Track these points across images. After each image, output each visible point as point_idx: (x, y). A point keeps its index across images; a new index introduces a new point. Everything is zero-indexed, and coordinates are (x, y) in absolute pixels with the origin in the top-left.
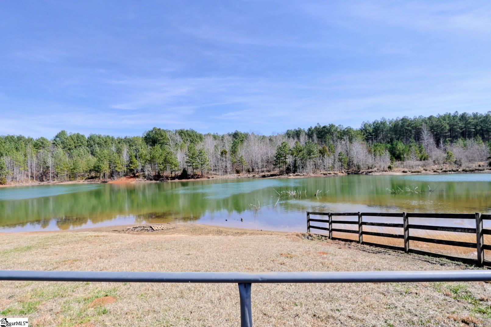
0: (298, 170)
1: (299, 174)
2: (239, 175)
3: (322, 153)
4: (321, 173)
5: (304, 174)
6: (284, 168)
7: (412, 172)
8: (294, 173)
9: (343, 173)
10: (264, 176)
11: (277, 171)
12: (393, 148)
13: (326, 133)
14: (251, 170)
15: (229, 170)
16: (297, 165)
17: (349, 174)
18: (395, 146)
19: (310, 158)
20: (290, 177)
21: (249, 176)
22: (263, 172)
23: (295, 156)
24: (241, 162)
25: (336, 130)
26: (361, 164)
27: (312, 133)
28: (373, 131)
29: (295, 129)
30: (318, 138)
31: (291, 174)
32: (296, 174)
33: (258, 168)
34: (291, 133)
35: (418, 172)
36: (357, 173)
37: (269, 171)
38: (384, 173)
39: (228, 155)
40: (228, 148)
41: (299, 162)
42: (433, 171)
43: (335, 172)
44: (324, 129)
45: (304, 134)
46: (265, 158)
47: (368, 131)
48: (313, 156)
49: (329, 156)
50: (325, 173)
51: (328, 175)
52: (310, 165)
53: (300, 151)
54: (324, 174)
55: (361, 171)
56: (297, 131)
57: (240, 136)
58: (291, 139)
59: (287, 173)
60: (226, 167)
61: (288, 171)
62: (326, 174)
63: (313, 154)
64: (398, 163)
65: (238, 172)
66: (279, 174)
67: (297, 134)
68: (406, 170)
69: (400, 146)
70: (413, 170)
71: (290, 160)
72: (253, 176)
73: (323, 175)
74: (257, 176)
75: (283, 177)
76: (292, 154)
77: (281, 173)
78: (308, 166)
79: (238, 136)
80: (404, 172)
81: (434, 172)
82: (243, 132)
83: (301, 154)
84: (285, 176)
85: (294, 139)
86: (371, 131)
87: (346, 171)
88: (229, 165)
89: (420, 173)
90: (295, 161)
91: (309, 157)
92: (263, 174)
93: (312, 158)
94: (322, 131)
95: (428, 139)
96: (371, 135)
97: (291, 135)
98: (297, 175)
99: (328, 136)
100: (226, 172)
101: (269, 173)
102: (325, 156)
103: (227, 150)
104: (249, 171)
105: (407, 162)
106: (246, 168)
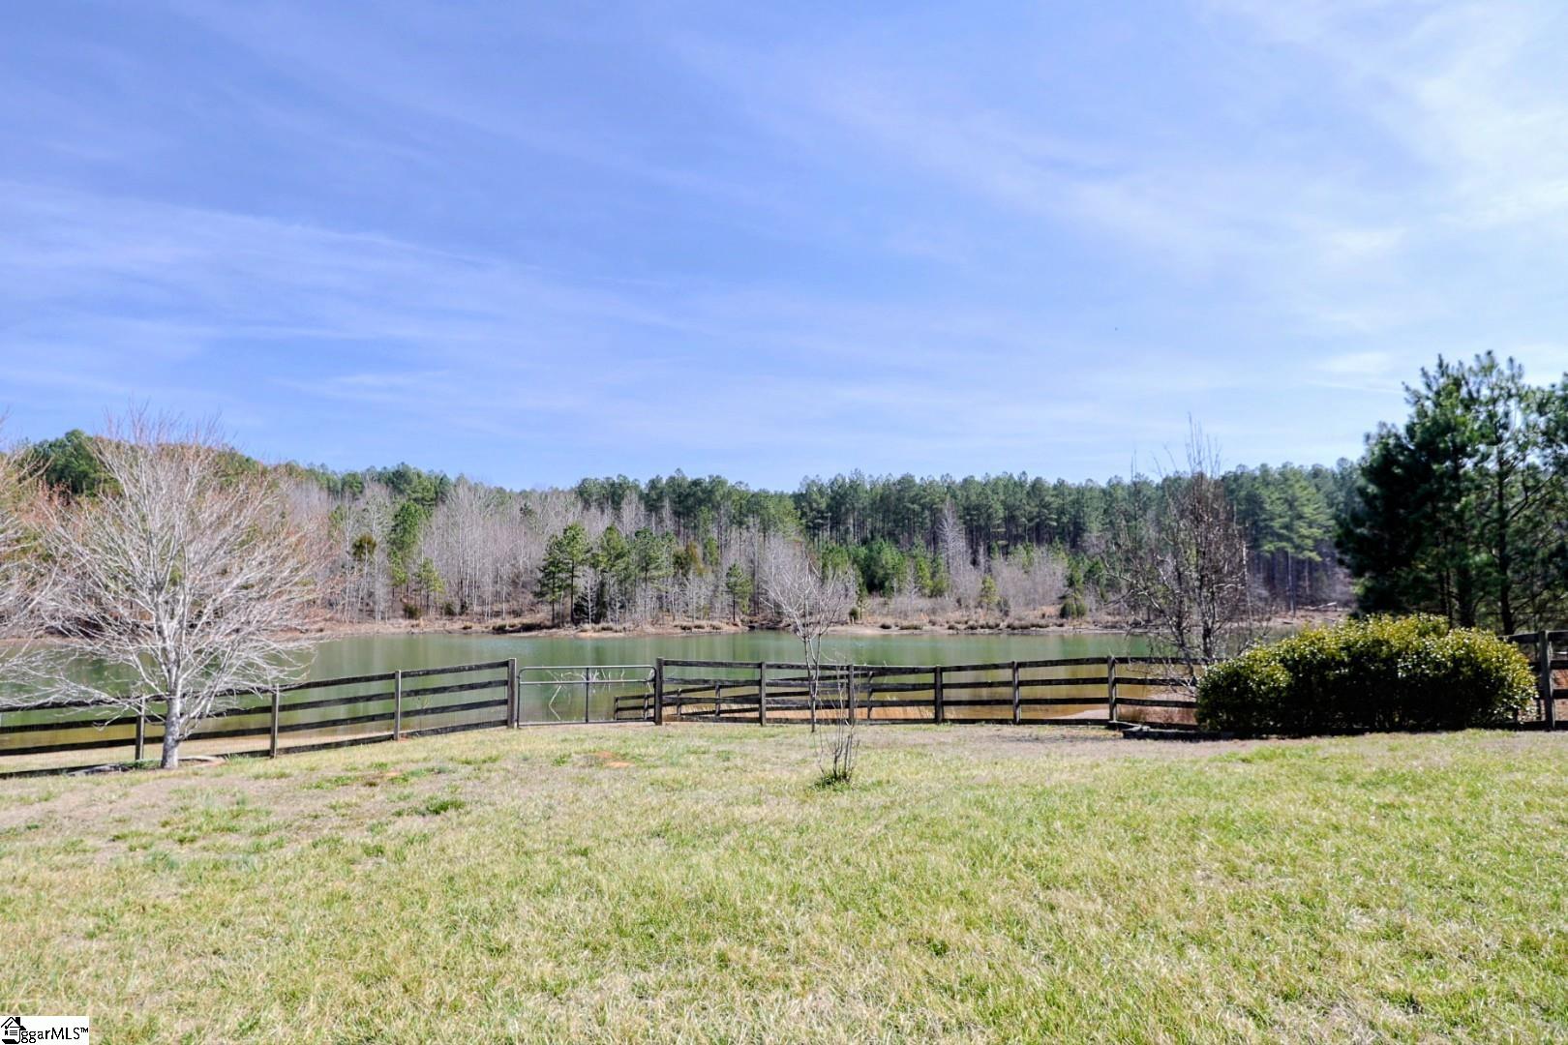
0: (608, 613)
1: (611, 624)
2: (415, 622)
3: (682, 563)
4: (676, 623)
5: (627, 625)
6: (567, 604)
7: (902, 628)
8: (596, 621)
9: (735, 625)
10: (500, 630)
11: (543, 614)
12: (872, 558)
13: (700, 502)
14: (457, 609)
15: (382, 606)
16: (607, 599)
17: (752, 628)
18: (875, 554)
19: (645, 580)
20: (583, 634)
21: (449, 626)
22: (497, 614)
23: (603, 571)
24: (424, 581)
25: (727, 497)
26: (784, 602)
27: (660, 498)
28: (828, 506)
29: (608, 479)
30: (677, 514)
31: (587, 626)
32: (603, 624)
33: (483, 603)
34: (594, 490)
35: (916, 628)
36: (773, 627)
37: (517, 614)
38: (839, 628)
39: (378, 557)
40: (379, 530)
41: (612, 589)
42: (947, 626)
43: (716, 623)
44: (694, 489)
45: (635, 497)
46: (506, 571)
47: (815, 505)
48: (655, 573)
49: (701, 575)
50: (685, 624)
51: (694, 630)
52: (645, 599)
53: (619, 556)
54: (684, 628)
55: (786, 621)
56: (613, 485)
57: (415, 480)
58: (593, 510)
59: (576, 622)
60: (371, 595)
61: (578, 615)
62: (690, 628)
63: (656, 568)
64: (873, 602)
65: (410, 613)
66: (549, 623)
67: (613, 495)
68: (889, 621)
69: (889, 555)
70: (905, 623)
71: (585, 581)
72: (465, 628)
73: (679, 630)
74: (476, 627)
75: (561, 632)
76: (594, 566)
77: (557, 622)
78: (639, 601)
79: (409, 482)
80: (884, 627)
81: (950, 628)
82: (424, 470)
83: (621, 564)
84: (568, 632)
85: (603, 512)
86: (823, 506)
87: (747, 618)
88: (381, 591)
89: (917, 632)
90: (602, 585)
91: (643, 575)
92: (499, 622)
93: (652, 579)
94: (688, 495)
95: (955, 540)
96: (822, 518)
97: (595, 496)
98: (604, 629)
99: (705, 513)
100: (371, 613)
101: (517, 621)
102: (691, 576)
103: (377, 538)
104: (449, 612)
105: (897, 602)
106: (440, 602)
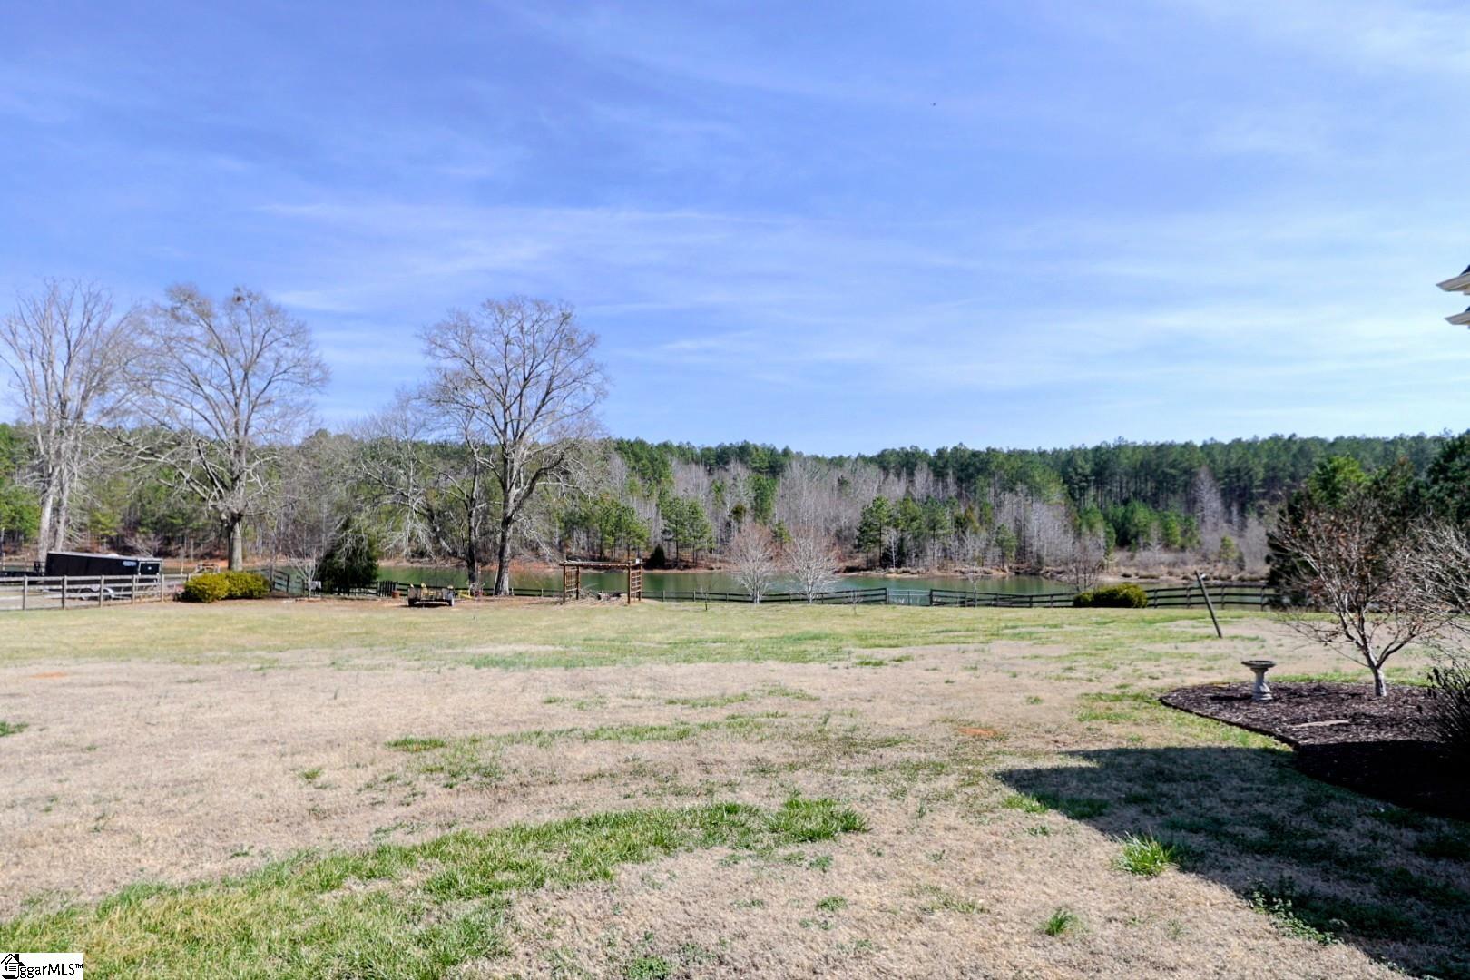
0: (907, 560)
1: (909, 569)
3: (961, 523)
4: (957, 568)
5: (921, 569)
6: (876, 552)
8: (898, 566)
9: (1004, 571)
11: (859, 560)
13: (979, 471)
16: (905, 550)
17: (1017, 573)
19: (933, 536)
20: (889, 575)
23: (902, 530)
24: (778, 536)
25: (1000, 466)
26: (1044, 554)
27: (945, 465)
29: (903, 449)
30: (959, 481)
31: (892, 570)
32: (903, 569)
35: (1153, 577)
36: (1034, 573)
37: (842, 559)
39: (748, 520)
40: (745, 500)
41: (910, 543)
42: (1182, 576)
43: (987, 569)
44: (972, 462)
45: (925, 465)
48: (941, 532)
49: (976, 533)
50: (965, 570)
51: (972, 575)
52: (933, 551)
53: (913, 519)
54: (963, 573)
55: (1045, 568)
56: (907, 454)
58: (891, 477)
59: (884, 566)
61: (885, 561)
62: (969, 574)
63: (941, 528)
64: (1119, 555)
66: (864, 567)
67: (907, 464)
68: (1130, 571)
70: (1144, 573)
71: (890, 537)
73: (959, 574)
75: (874, 574)
76: (896, 526)
77: (870, 566)
78: (929, 552)
80: (1125, 576)
83: (915, 524)
84: (877, 574)
85: (899, 480)
87: (1014, 566)
90: (902, 540)
91: (932, 532)
93: (938, 536)
94: (969, 464)
95: (1210, 499)
97: (893, 465)
98: (904, 572)
99: (981, 481)
102: (968, 533)
103: (745, 506)
105: (1141, 556)
